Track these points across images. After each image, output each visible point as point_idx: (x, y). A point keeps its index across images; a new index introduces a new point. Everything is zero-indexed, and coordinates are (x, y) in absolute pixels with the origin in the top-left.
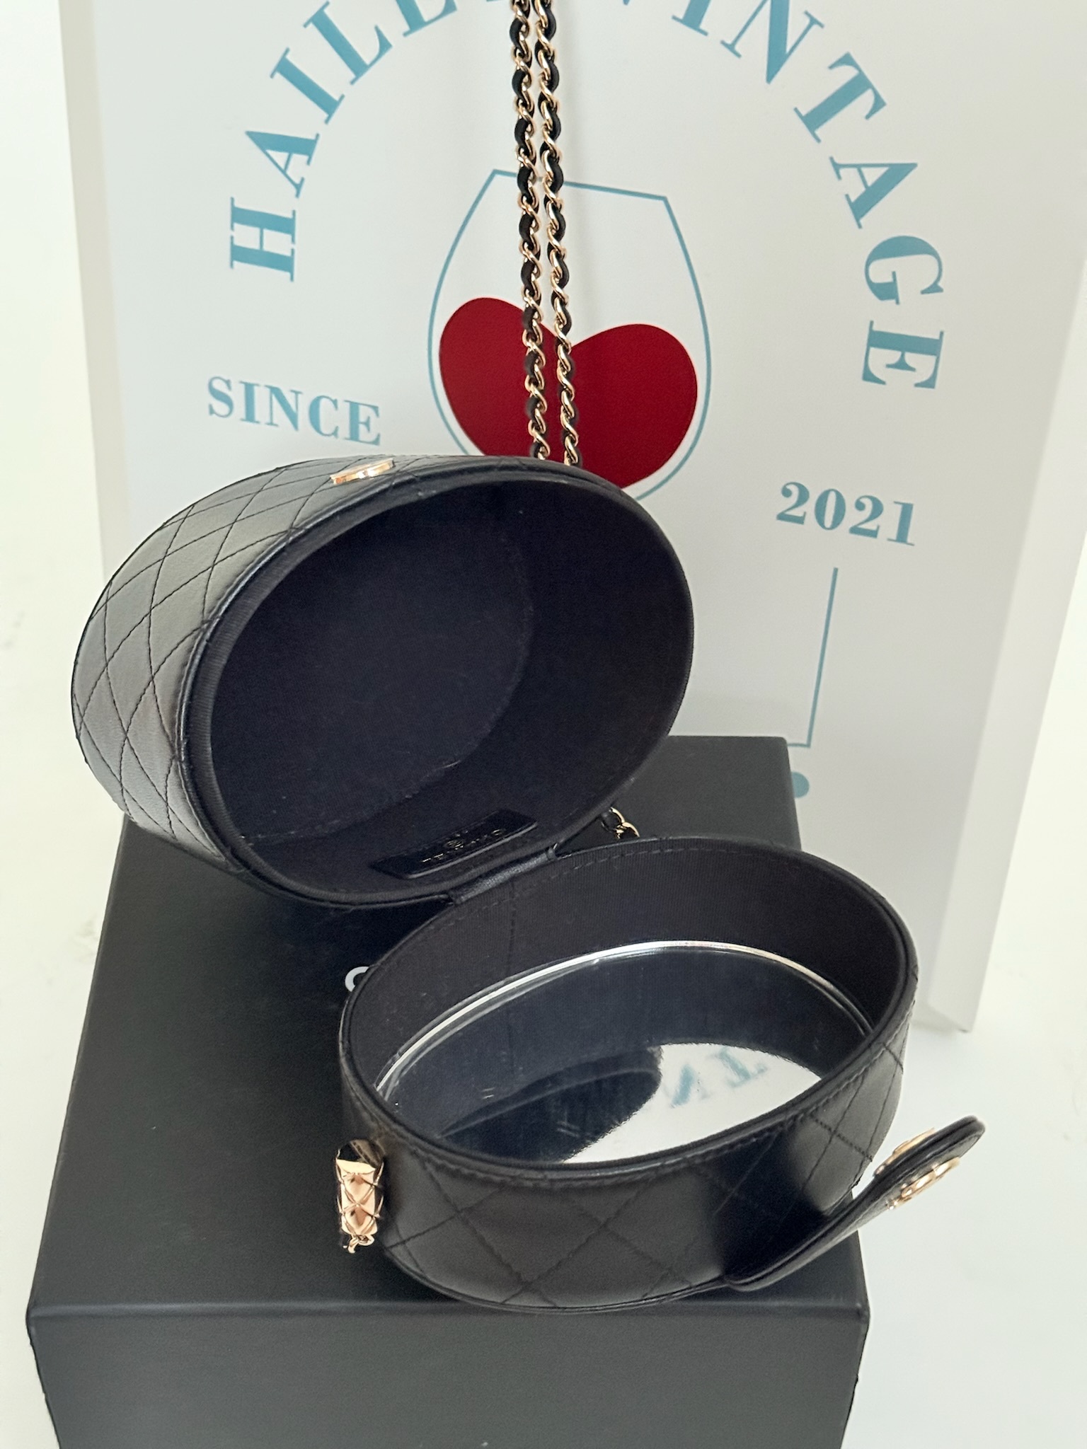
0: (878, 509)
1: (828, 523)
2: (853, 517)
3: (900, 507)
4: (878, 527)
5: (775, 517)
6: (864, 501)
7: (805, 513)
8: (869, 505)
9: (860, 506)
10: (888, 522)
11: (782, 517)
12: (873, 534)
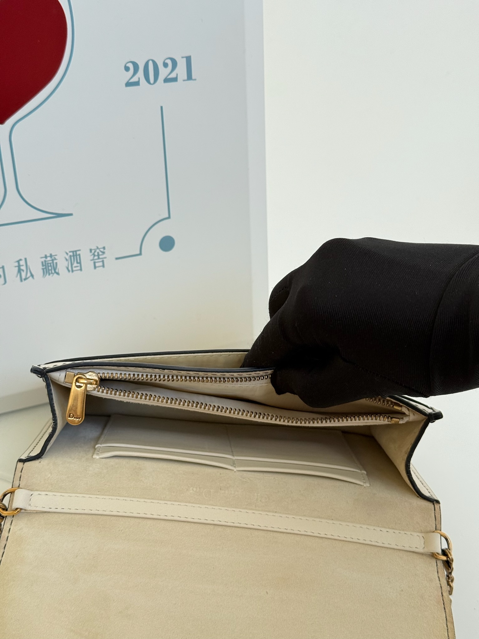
0: (175, 64)
1: (152, 80)
2: (164, 72)
3: (185, 59)
4: (177, 74)
5: (124, 85)
6: (167, 61)
7: (139, 78)
8: (169, 62)
9: (165, 65)
10: (181, 70)
11: (129, 84)
12: (175, 80)
